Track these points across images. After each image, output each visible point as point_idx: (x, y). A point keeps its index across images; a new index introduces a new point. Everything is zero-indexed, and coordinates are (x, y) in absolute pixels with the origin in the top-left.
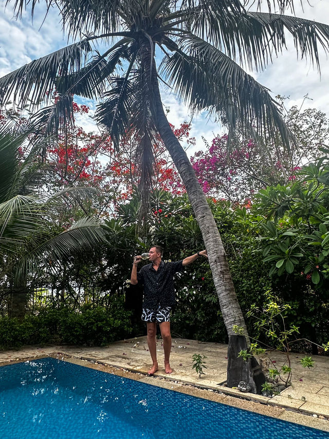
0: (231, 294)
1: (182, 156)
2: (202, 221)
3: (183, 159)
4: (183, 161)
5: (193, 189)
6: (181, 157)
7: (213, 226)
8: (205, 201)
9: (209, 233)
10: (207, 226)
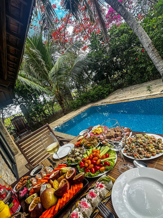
0: (159, 57)
1: (117, 2)
2: (137, 31)
3: (118, 4)
4: (119, 5)
5: (128, 17)
6: (117, 4)
7: (143, 31)
8: (136, 21)
9: (142, 35)
10: (140, 32)
